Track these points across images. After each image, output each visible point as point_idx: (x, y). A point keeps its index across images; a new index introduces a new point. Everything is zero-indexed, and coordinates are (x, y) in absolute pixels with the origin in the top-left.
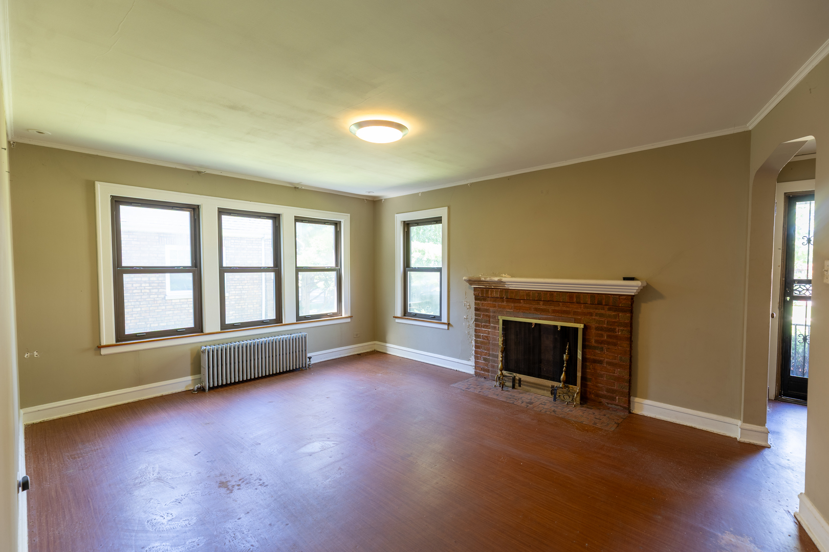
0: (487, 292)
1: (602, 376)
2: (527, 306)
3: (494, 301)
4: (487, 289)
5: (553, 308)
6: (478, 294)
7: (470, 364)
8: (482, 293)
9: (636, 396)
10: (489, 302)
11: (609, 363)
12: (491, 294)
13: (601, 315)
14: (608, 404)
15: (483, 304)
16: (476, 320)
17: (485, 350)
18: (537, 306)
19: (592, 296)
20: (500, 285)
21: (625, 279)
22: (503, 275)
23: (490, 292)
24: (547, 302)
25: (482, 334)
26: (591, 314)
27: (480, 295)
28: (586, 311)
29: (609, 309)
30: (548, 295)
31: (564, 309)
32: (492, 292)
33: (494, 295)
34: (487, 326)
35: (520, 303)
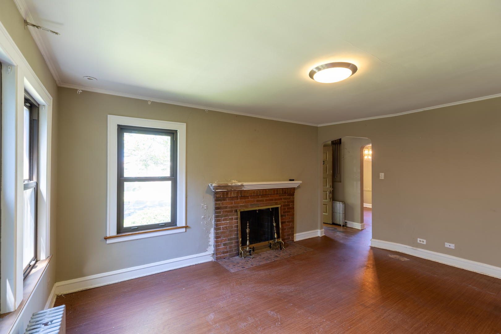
0: (227, 194)
1: (285, 229)
2: (253, 199)
3: (231, 200)
4: (227, 193)
5: (266, 198)
6: (220, 196)
7: (208, 254)
8: (223, 195)
9: (296, 233)
10: (228, 201)
11: (288, 222)
12: (230, 195)
13: (285, 199)
14: (287, 242)
15: (223, 203)
16: (216, 217)
17: (225, 237)
18: (258, 199)
19: (282, 189)
20: (238, 188)
21: (290, 180)
22: (233, 181)
23: (229, 193)
24: (263, 196)
25: (222, 227)
26: (281, 199)
27: (222, 197)
28: (279, 198)
29: (288, 195)
30: (264, 191)
31: (271, 198)
32: (231, 194)
33: (233, 195)
34: (226, 219)
35: (248, 198)
